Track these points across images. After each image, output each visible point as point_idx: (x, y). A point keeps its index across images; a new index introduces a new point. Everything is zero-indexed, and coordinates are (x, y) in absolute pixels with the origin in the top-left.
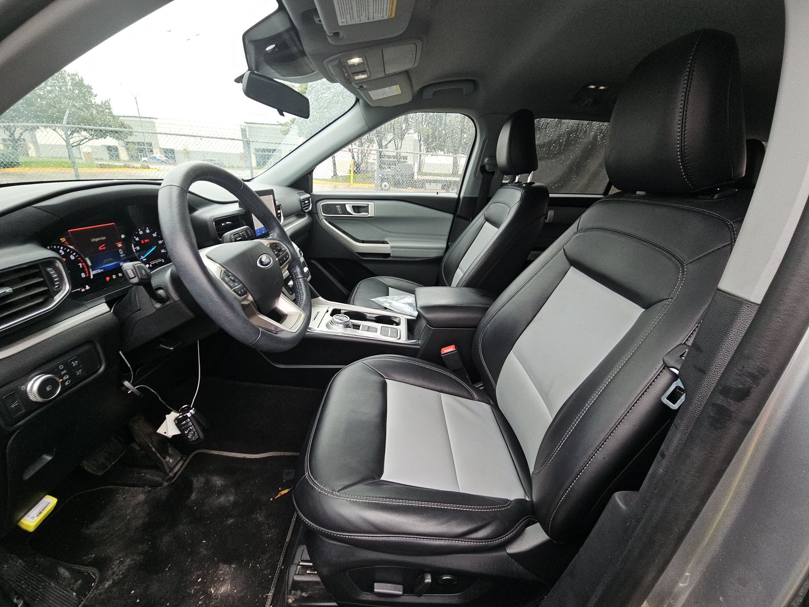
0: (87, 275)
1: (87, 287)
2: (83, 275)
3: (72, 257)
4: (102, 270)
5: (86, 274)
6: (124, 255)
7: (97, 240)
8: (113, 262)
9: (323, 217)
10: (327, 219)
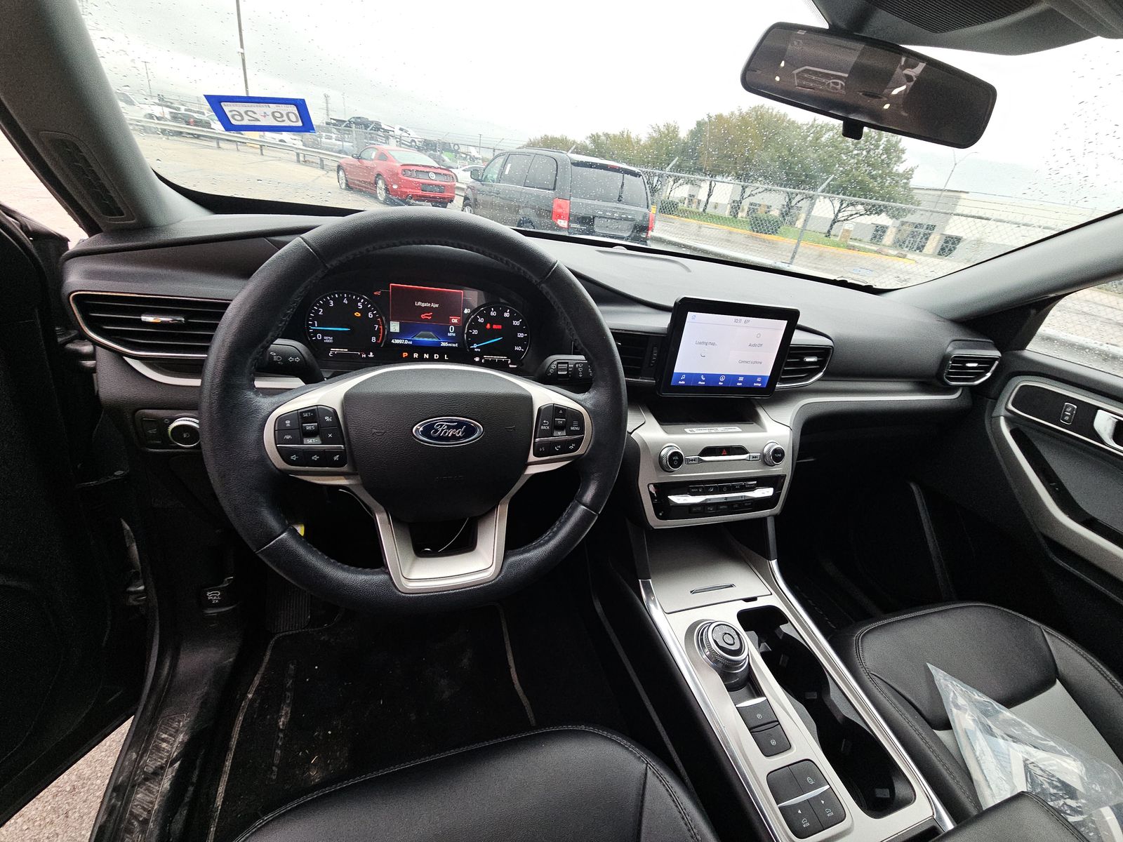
0: (379, 342)
1: (371, 355)
2: (374, 339)
3: (370, 315)
4: (411, 343)
5: (377, 339)
6: (454, 335)
7: (423, 305)
8: (433, 337)
9: (1003, 412)
10: (1012, 420)
